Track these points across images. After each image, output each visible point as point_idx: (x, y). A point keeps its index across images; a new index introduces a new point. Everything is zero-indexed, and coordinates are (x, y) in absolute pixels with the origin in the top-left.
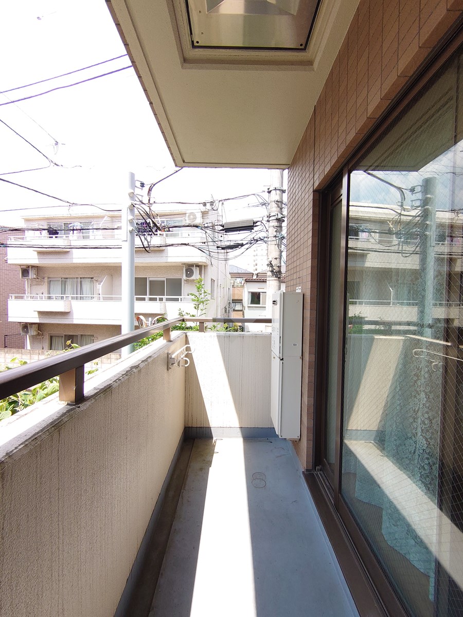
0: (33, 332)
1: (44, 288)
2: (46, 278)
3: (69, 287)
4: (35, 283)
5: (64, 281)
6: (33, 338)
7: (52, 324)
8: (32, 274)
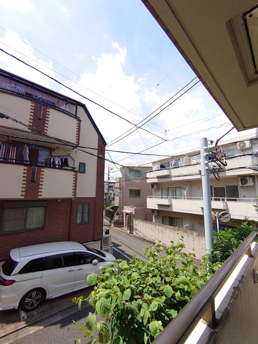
0: (156, 214)
1: (160, 193)
2: (160, 188)
3: (170, 193)
4: (156, 190)
5: (168, 189)
6: (156, 217)
7: (164, 211)
8: (155, 187)
